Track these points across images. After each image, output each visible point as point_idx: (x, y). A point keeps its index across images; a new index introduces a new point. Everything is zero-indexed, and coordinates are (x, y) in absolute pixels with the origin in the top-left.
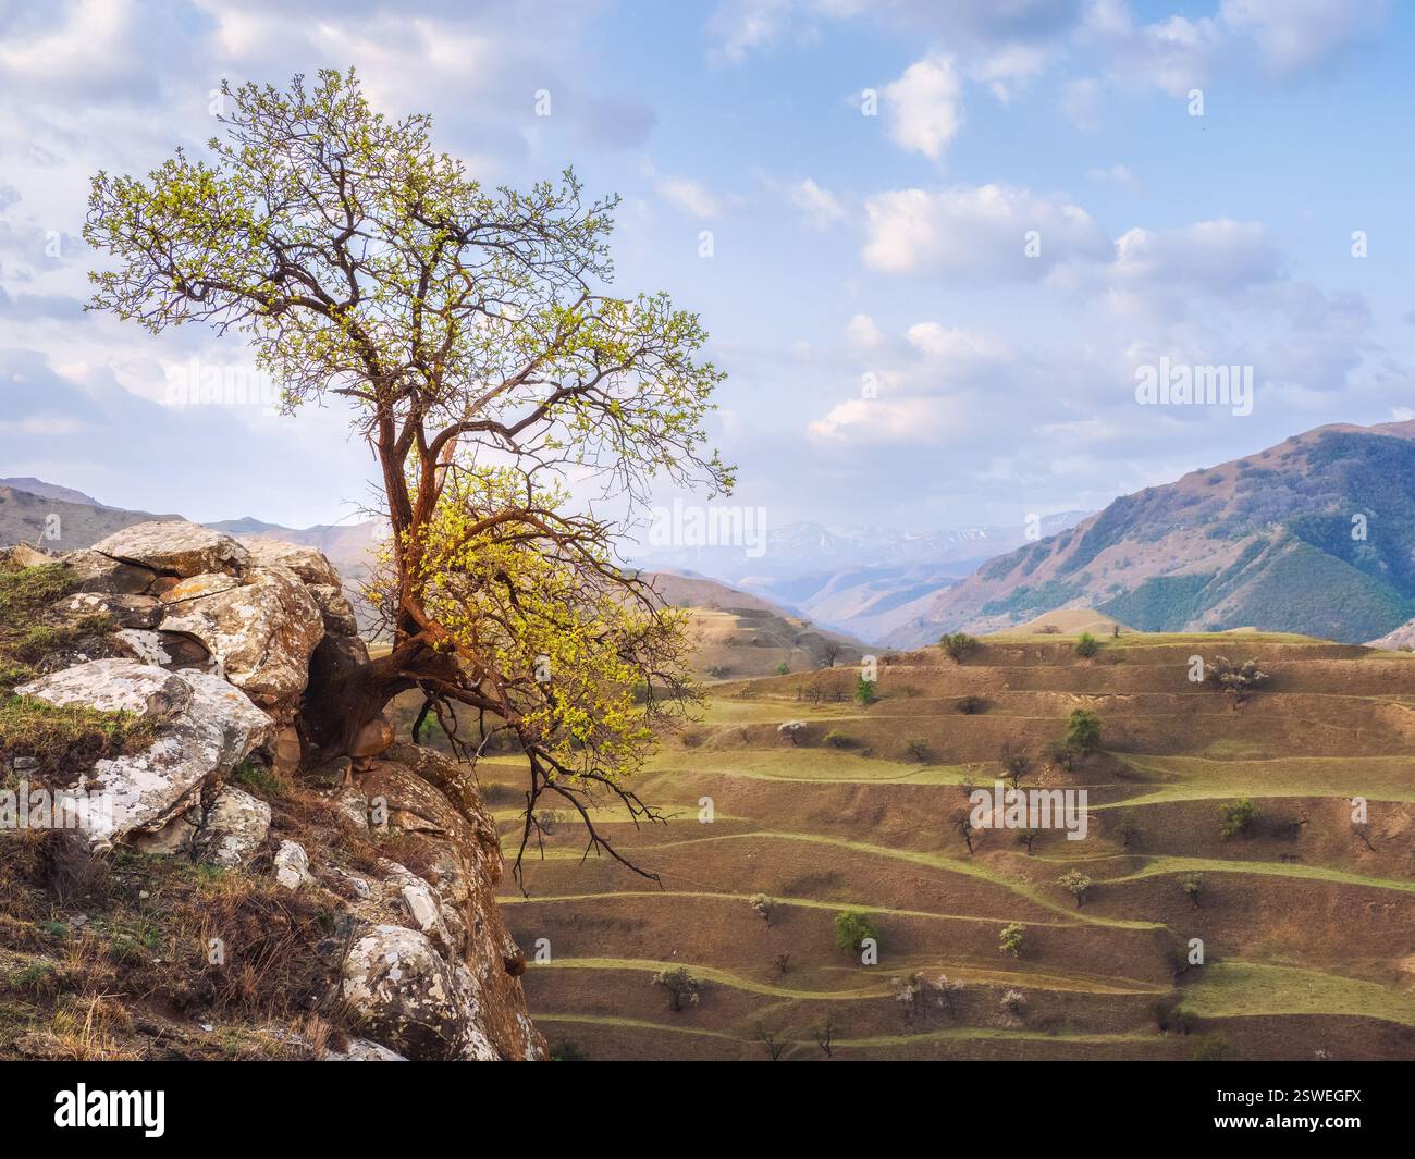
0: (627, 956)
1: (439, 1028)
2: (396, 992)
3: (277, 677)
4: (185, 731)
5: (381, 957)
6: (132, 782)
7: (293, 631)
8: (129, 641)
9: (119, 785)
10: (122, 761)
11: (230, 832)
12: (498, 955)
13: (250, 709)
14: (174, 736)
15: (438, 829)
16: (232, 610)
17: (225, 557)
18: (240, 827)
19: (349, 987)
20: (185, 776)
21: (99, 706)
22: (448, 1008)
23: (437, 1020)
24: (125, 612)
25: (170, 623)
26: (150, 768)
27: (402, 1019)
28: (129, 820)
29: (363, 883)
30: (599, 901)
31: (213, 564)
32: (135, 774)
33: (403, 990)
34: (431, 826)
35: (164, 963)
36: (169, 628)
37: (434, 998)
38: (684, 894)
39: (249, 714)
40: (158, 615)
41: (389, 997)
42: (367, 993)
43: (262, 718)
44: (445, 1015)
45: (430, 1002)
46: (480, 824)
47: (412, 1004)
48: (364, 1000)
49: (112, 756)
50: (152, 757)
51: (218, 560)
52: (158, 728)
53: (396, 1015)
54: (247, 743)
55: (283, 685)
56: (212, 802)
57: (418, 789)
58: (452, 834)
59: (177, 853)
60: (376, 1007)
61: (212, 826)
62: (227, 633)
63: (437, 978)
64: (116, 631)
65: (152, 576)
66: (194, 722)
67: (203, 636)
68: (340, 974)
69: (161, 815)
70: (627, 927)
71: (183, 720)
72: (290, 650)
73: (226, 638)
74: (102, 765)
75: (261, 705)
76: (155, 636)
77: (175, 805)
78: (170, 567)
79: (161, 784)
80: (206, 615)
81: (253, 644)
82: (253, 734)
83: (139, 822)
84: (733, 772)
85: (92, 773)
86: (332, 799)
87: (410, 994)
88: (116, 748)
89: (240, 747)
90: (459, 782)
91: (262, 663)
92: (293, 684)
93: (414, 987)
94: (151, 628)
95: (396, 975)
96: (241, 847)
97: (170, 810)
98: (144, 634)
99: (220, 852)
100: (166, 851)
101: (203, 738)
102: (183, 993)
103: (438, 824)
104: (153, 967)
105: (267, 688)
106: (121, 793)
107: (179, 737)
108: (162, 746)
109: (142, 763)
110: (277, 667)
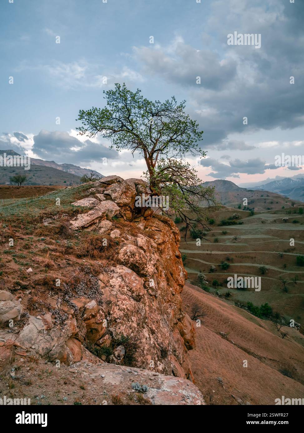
0: (253, 263)
1: (137, 264)
2: (129, 257)
3: (122, 201)
4: (96, 209)
5: (126, 250)
6: (84, 218)
7: (128, 193)
8: (98, 196)
9: (81, 219)
10: (83, 215)
11: (102, 227)
12: (173, 254)
13: (116, 207)
14: (94, 210)
15: (160, 230)
16: (116, 189)
17: (118, 180)
18: (104, 226)
19: (119, 255)
20: (93, 217)
21: (83, 206)
22: (140, 260)
23: (137, 263)
24: (98, 191)
25: (105, 192)
26: (87, 216)
27: (130, 262)
28: (81, 225)
29: (130, 237)
30: (247, 253)
31: (115, 182)
32: (84, 217)
33: (130, 256)
34: (158, 229)
35: (77, 249)
36: (106, 193)
37: (136, 258)
38: (264, 252)
39: (116, 208)
40: (104, 191)
41: (127, 258)
42: (123, 257)
43: (118, 208)
44: (139, 262)
45: (135, 259)
46: (174, 230)
47: (132, 259)
48: (122, 258)
49: (81, 214)
50: (88, 214)
51: (116, 181)
52: (91, 209)
53: (128, 261)
54: (115, 213)
55: (124, 202)
56: (100, 222)
57: (157, 223)
58: (163, 231)
59: (91, 231)
60: (124, 260)
61: (99, 226)
62: (114, 193)
63: (137, 254)
64: (96, 194)
65: (106, 185)
66: (99, 208)
67: (110, 194)
68: (118, 253)
69: (87, 224)
70: (252, 258)
71: (96, 207)
72: (127, 196)
73: (114, 194)
74: (79, 215)
75: (119, 206)
76: (103, 195)
77: (91, 222)
78: (109, 183)
79: (89, 218)
80: (111, 191)
81: (118, 195)
82: (116, 211)
83: (83, 225)
84: (273, 228)
85: (77, 216)
86: (138, 224)
87: (132, 257)
88: (82, 212)
89: (113, 213)
90: (170, 222)
91: (120, 198)
92: (126, 202)
93: (132, 256)
94: (102, 194)
95: (129, 254)
96: (104, 230)
97: (90, 223)
98: (101, 195)
99: (100, 231)
100: (89, 230)
101: (100, 211)
102: (79, 254)
103: (160, 229)
104: (75, 249)
105: (121, 203)
106: (81, 220)
107: (95, 210)
108: (90, 212)
109: (86, 215)
110: (122, 199)
